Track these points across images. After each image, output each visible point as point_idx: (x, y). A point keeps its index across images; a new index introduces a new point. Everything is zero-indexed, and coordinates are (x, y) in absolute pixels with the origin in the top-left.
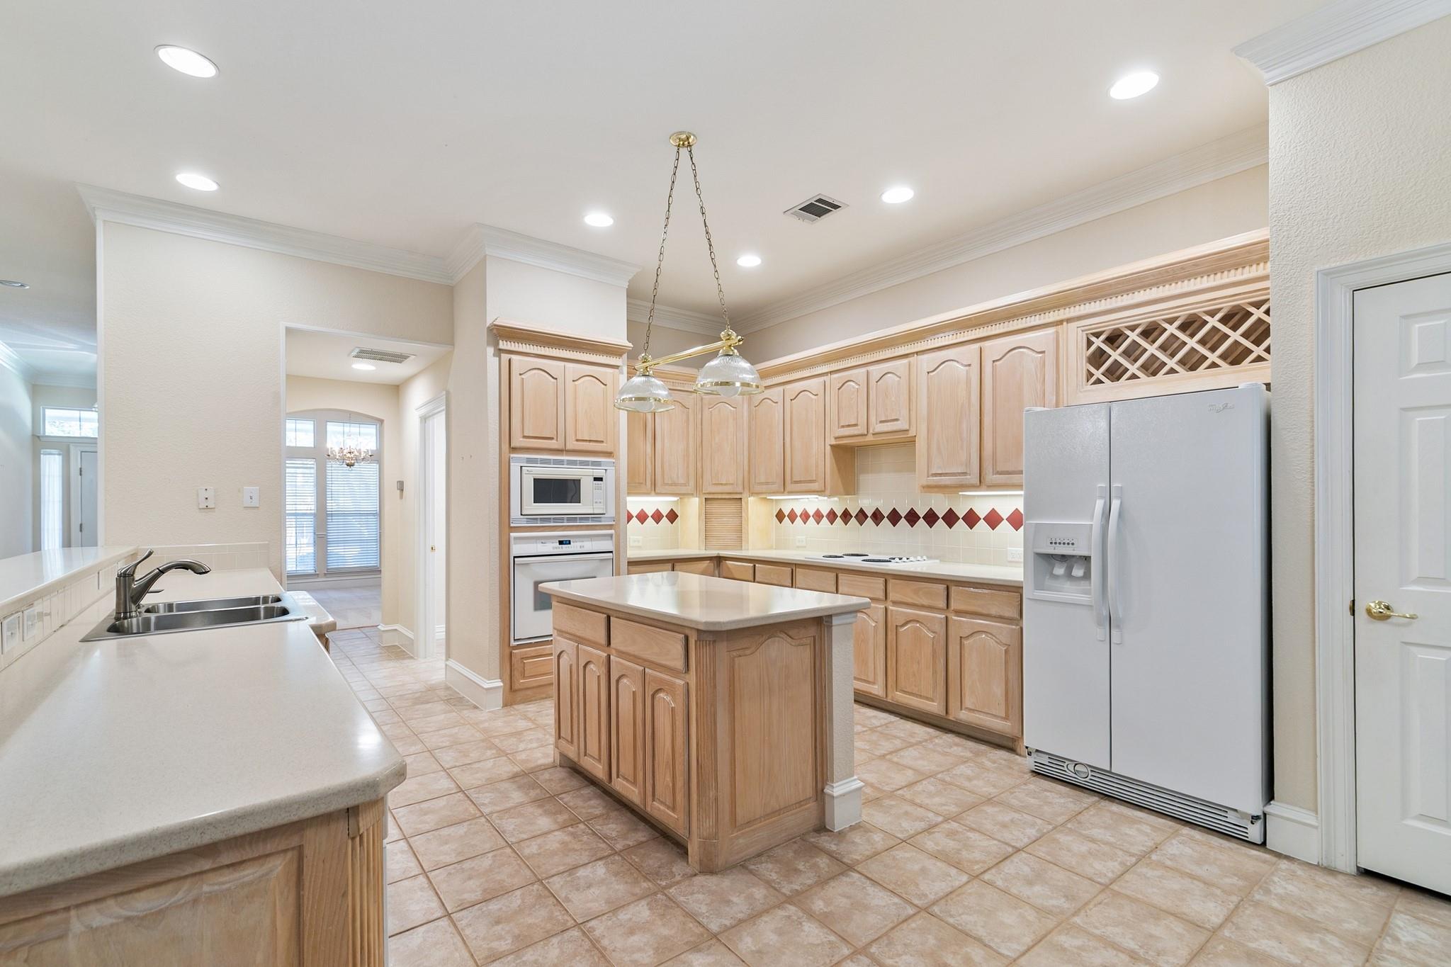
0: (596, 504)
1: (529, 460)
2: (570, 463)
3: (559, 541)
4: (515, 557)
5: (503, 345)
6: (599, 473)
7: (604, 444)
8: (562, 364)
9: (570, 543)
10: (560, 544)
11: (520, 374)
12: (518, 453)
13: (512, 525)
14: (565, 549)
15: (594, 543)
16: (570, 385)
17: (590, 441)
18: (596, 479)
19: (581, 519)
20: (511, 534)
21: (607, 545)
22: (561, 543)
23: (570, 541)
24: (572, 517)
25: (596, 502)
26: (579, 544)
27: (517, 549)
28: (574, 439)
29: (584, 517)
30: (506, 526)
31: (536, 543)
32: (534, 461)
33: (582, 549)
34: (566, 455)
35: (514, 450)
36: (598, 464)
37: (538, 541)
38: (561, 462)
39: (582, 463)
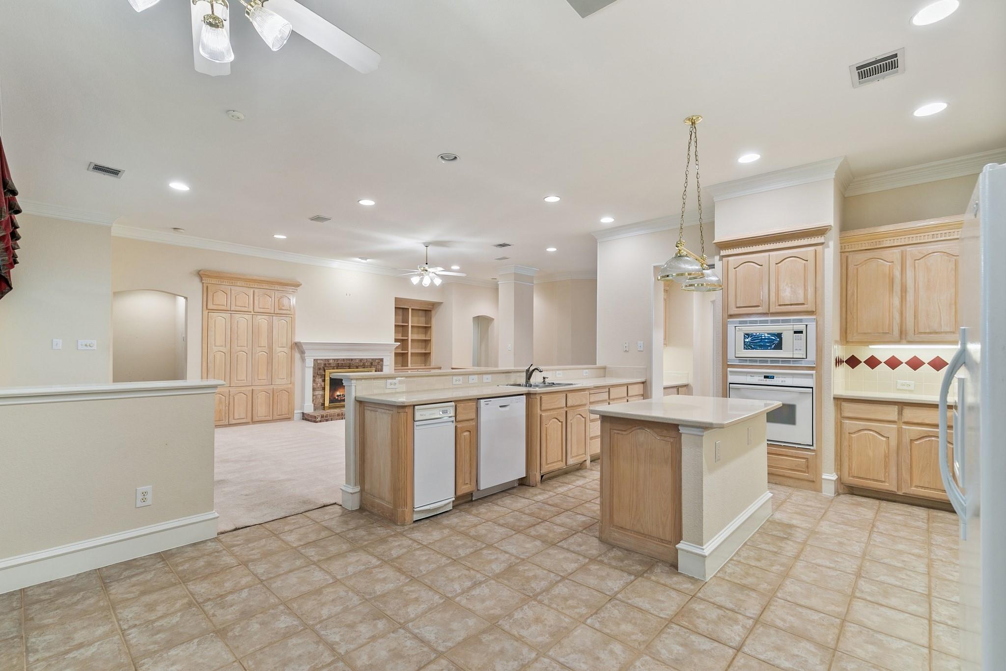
0: (797, 351)
1: (741, 322)
2: (772, 322)
3: (765, 376)
4: (730, 383)
5: (723, 253)
6: (800, 327)
7: (805, 306)
8: (767, 254)
9: (773, 378)
10: (764, 378)
11: (735, 268)
12: (733, 318)
13: (728, 363)
14: (769, 382)
15: (794, 379)
16: (773, 266)
17: (791, 305)
18: (795, 332)
19: (782, 361)
20: (728, 369)
21: (809, 382)
22: (766, 377)
23: (774, 376)
24: (774, 360)
25: (796, 349)
26: (781, 379)
27: (731, 378)
28: (777, 304)
29: (785, 360)
30: (726, 364)
31: (747, 376)
32: (745, 322)
33: (783, 383)
34: (771, 317)
35: (731, 316)
36: (801, 321)
37: (748, 375)
38: (766, 322)
39: (784, 321)
